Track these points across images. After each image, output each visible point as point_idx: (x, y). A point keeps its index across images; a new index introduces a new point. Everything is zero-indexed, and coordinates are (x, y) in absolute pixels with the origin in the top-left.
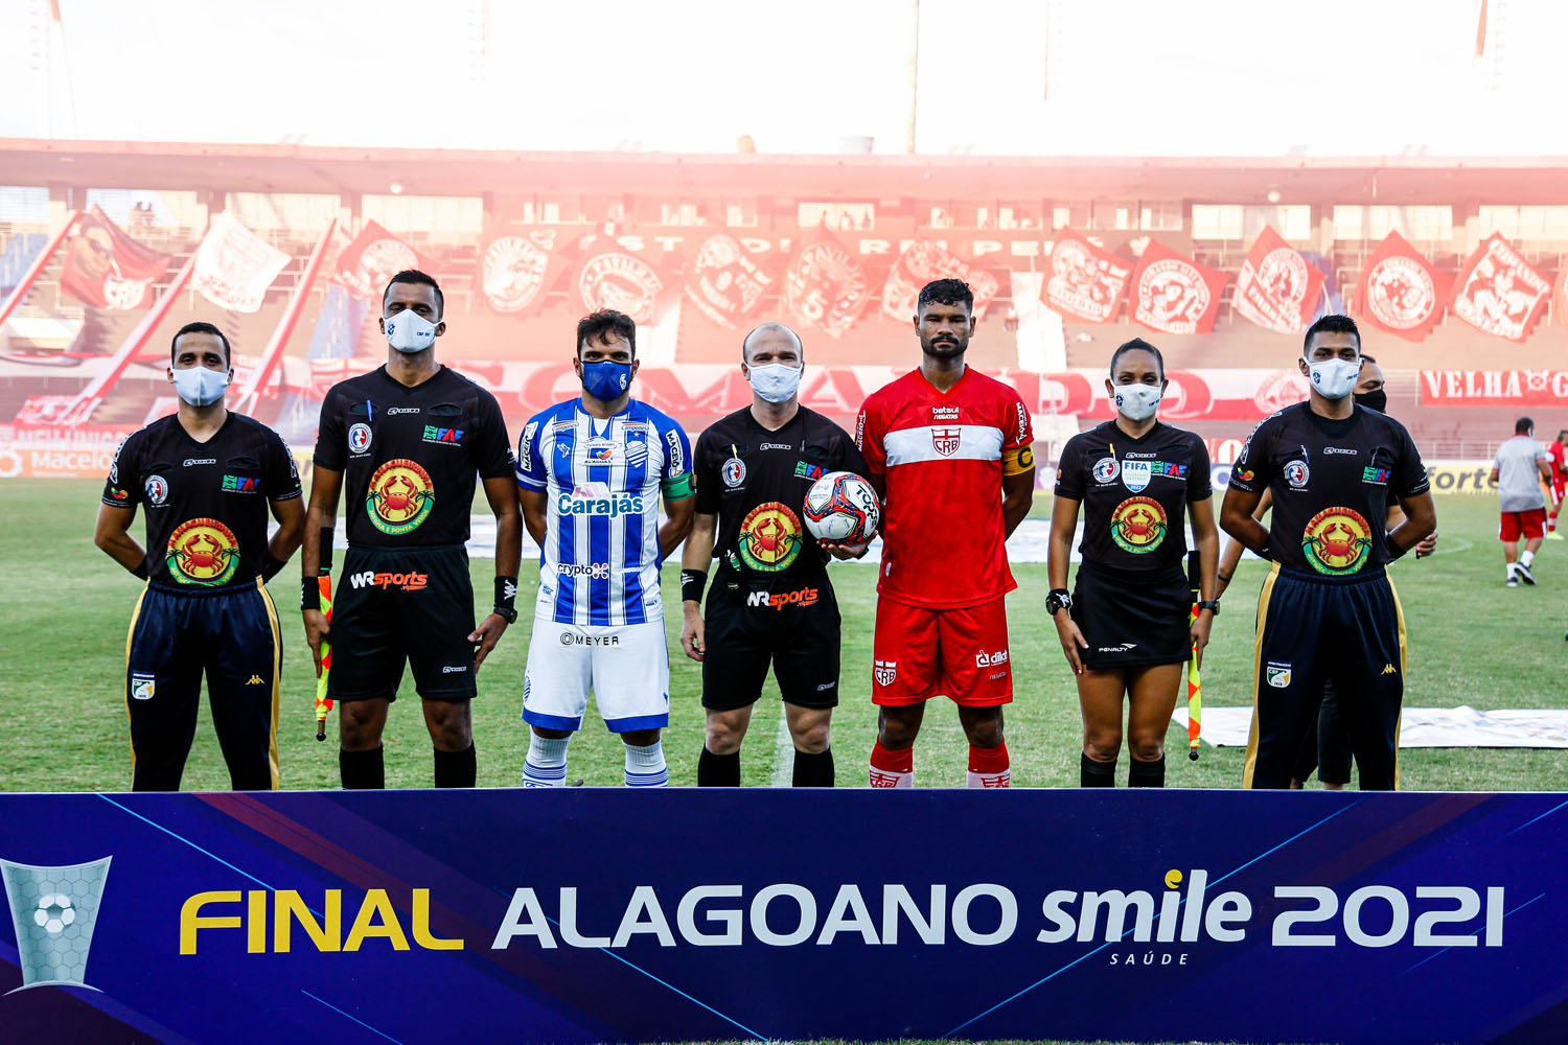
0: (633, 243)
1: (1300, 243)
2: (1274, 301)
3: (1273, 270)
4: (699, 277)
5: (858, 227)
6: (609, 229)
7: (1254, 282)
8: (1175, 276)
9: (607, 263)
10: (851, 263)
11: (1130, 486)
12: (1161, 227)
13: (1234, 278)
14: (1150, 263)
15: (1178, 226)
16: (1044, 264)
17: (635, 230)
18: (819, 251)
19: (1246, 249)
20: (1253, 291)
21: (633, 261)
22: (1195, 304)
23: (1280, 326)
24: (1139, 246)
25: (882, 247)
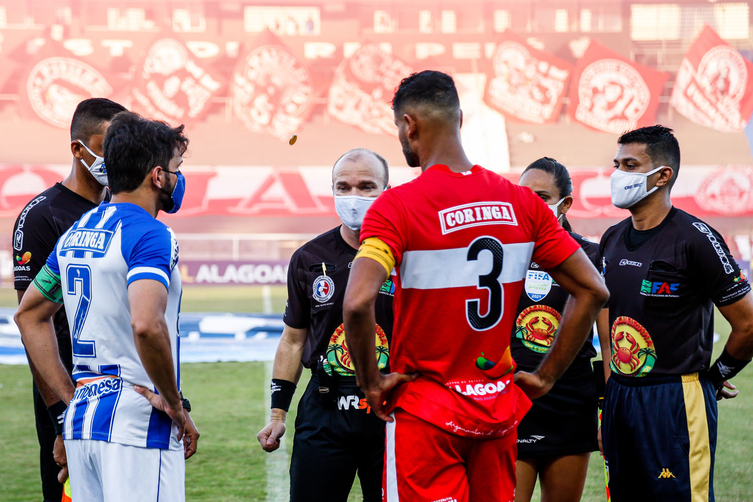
0: (80, 46)
1: (738, 42)
2: (713, 99)
3: (712, 69)
4: (147, 82)
5: (303, 30)
6: (57, 33)
7: (693, 81)
8: (614, 76)
9: (55, 68)
10: (297, 66)
11: (530, 295)
12: (601, 27)
13: (672, 77)
14: (588, 64)
15: (617, 26)
16: (486, 67)
17: (82, 34)
18: (265, 55)
19: (685, 49)
20: (692, 90)
21: (81, 66)
22: (635, 104)
23: (719, 124)
24: (579, 48)
25: (326, 50)
